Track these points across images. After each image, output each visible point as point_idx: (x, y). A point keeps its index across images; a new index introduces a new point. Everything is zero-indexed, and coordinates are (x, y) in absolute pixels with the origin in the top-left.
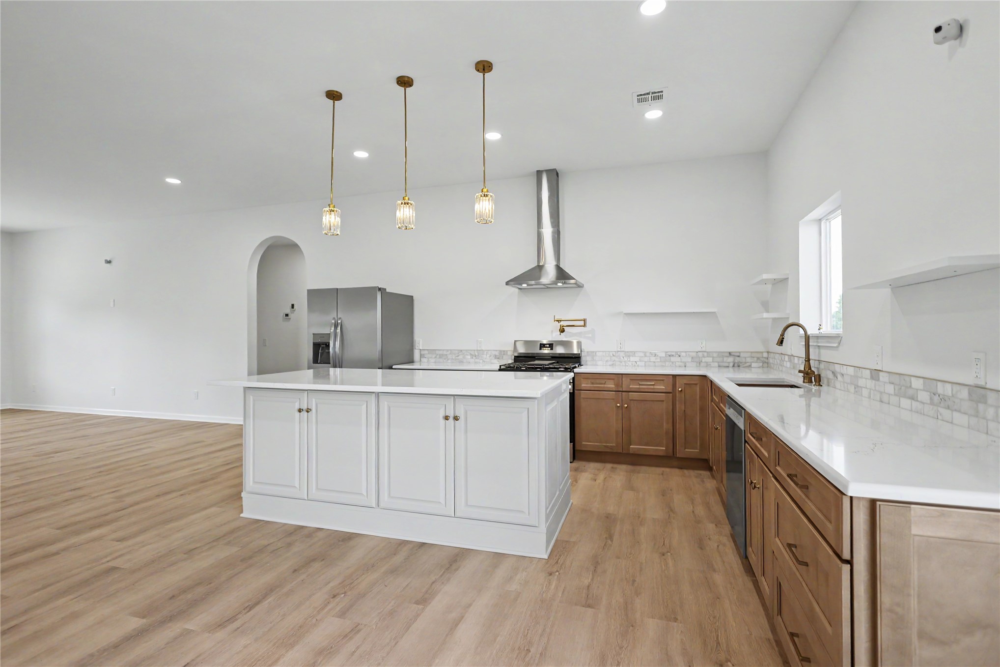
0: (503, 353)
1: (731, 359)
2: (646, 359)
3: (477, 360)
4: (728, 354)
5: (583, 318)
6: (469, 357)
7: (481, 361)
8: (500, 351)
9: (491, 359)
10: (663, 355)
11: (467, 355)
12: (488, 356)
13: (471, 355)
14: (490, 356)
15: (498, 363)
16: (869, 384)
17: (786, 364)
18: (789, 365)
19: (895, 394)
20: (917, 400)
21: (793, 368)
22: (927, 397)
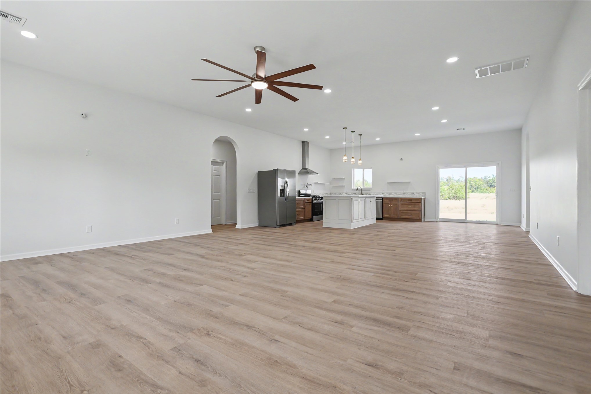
5: (311, 184)
8: (295, 192)
15: (295, 196)
16: (381, 195)
17: (343, 195)
18: (345, 195)
19: (388, 195)
20: (393, 195)
21: (348, 195)
22: (395, 195)
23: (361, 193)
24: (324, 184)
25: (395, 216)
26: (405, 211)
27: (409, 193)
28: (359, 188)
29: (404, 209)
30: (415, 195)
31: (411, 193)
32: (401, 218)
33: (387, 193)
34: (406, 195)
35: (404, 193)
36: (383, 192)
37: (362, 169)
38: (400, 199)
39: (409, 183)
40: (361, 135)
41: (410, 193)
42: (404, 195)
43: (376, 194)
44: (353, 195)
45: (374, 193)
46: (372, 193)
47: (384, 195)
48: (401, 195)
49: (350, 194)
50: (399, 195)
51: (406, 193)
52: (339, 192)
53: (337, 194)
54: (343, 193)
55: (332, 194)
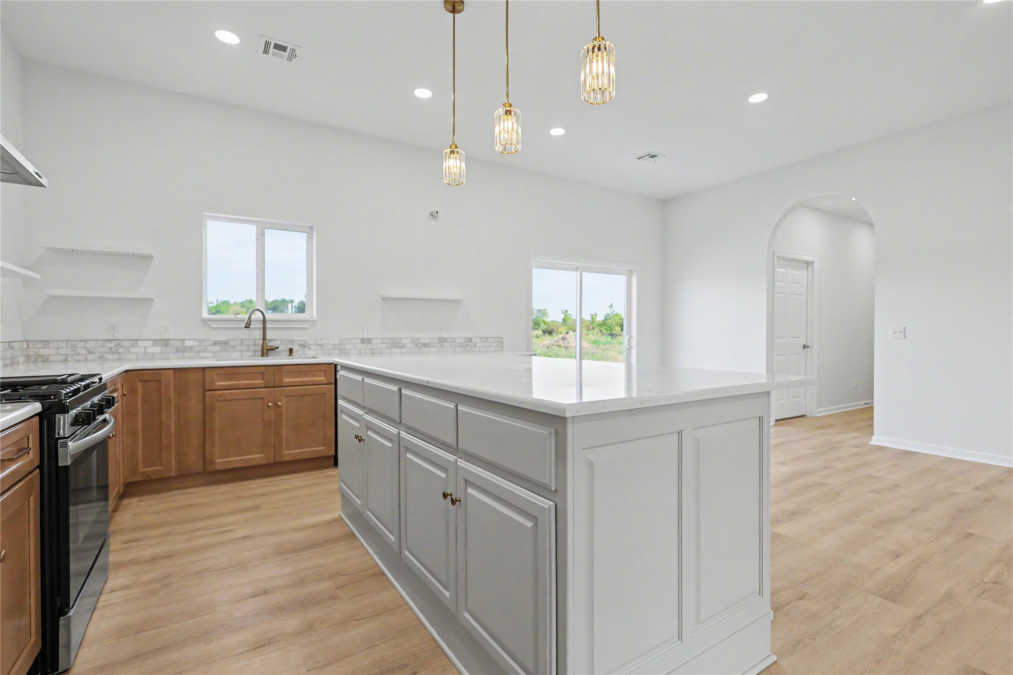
16: (359, 346)
17: (142, 350)
18: (158, 349)
19: (387, 348)
20: (406, 347)
21: (178, 351)
22: (413, 345)
23: (264, 339)
27: (457, 341)
28: (256, 316)
33: (383, 340)
34: (448, 345)
35: (443, 341)
39: (458, 302)
41: (462, 340)
42: (442, 346)
43: (334, 345)
44: (210, 349)
45: (325, 342)
46: (319, 342)
47: (369, 346)
48: (433, 347)
49: (191, 347)
50: (427, 347)
51: (449, 341)
52: (105, 338)
53: (90, 345)
54: (136, 340)
55: (42, 352)
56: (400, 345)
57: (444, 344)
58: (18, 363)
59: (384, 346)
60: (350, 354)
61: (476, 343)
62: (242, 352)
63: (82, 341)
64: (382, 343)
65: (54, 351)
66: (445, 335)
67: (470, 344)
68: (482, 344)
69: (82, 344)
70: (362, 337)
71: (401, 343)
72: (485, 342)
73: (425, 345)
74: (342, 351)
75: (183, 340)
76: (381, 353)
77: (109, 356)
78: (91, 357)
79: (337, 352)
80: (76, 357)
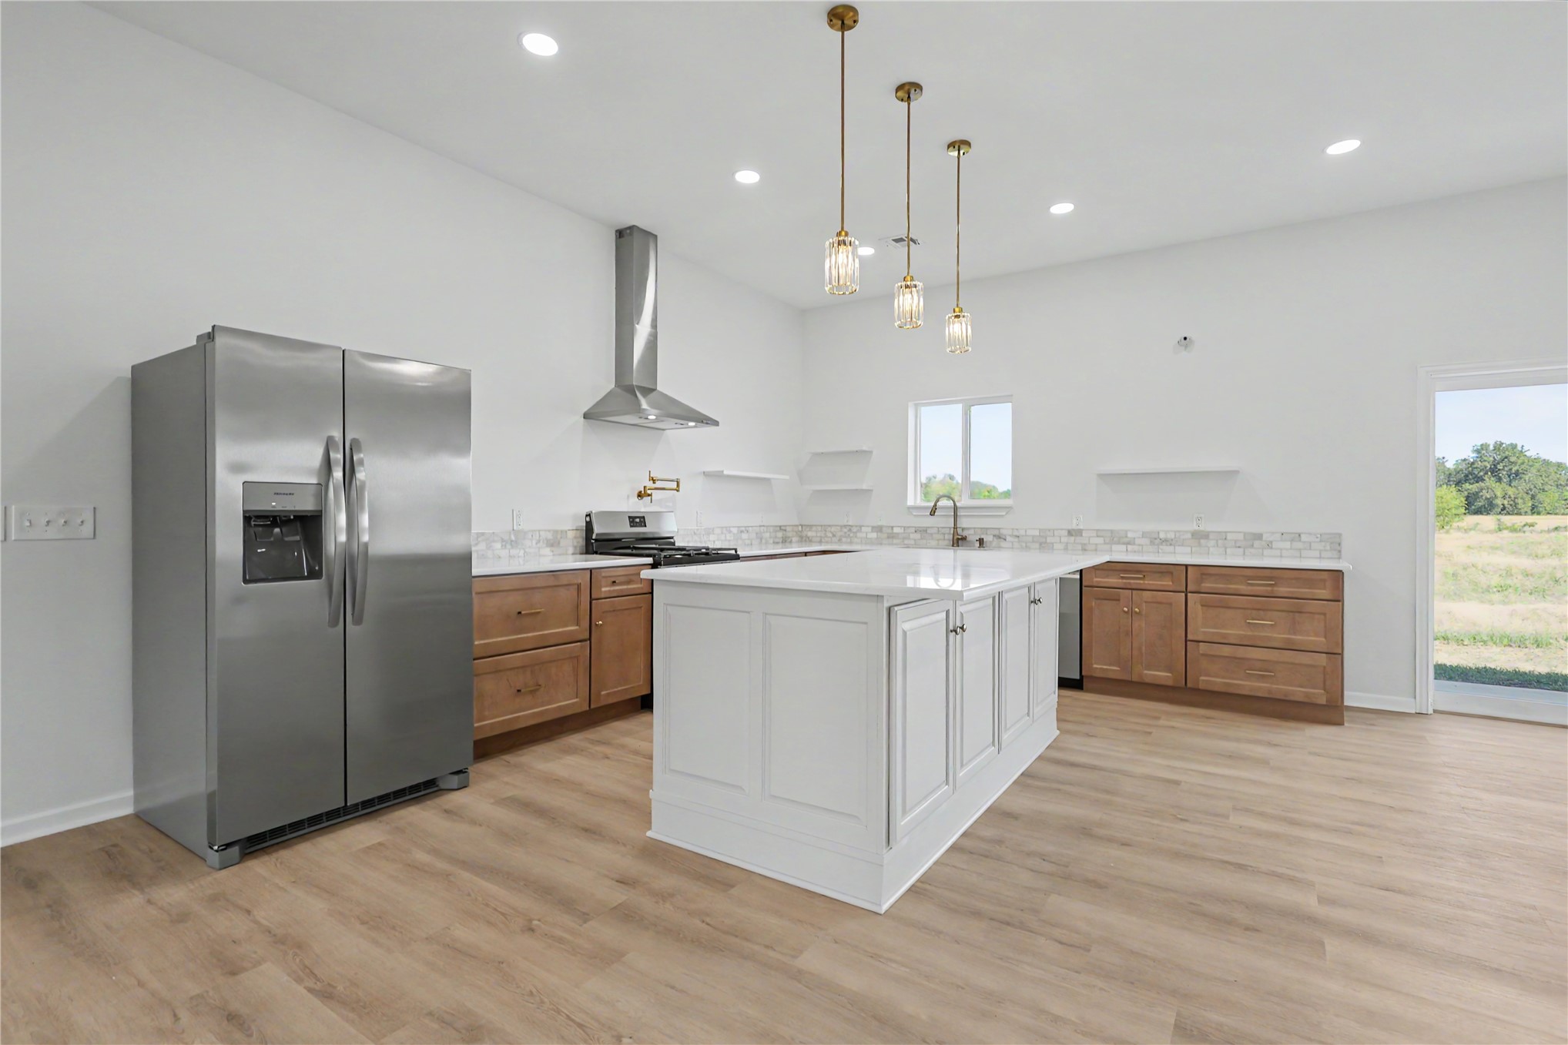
0: (559, 537)
1: (780, 534)
2: (723, 537)
3: (514, 552)
4: (778, 528)
5: (674, 478)
6: (498, 546)
7: (522, 553)
8: (556, 532)
9: (539, 548)
10: (735, 530)
11: (494, 541)
12: (534, 542)
13: (503, 540)
14: (538, 542)
15: (552, 554)
16: (1064, 540)
17: (864, 535)
18: (874, 535)
19: (1105, 543)
20: (1134, 544)
21: (888, 537)
22: (1146, 541)
23: (955, 528)
24: (768, 480)
25: (1162, 676)
26: (1226, 651)
27: (1229, 537)
28: (944, 502)
29: (1225, 636)
30: (1269, 545)
31: (1245, 534)
32: (1201, 686)
33: (1099, 533)
34: (1212, 543)
35: (1199, 536)
36: (1074, 527)
37: (960, 406)
38: (1189, 568)
39: (1231, 474)
40: (959, 145)
41: (1241, 537)
42: (1200, 545)
43: (1033, 536)
44: (912, 536)
45: (1022, 532)
46: (1016, 533)
47: (1079, 539)
48: (1182, 545)
49: (898, 534)
50: (1171, 545)
51: (1211, 537)
52: (842, 524)
53: (833, 529)
54: (861, 527)
55: (810, 534)
56: (1125, 540)
57: (1202, 541)
58: (791, 542)
59: (1100, 540)
60: (1053, 549)
61: (1271, 542)
62: (938, 540)
63: (829, 526)
64: (1097, 536)
65: (814, 534)
66: (1205, 527)
67: (1257, 543)
68: (1287, 545)
69: (829, 528)
70: (1070, 528)
71: (1127, 537)
72: (1292, 540)
73: (1165, 541)
74: (1043, 545)
75: (892, 527)
76: (1096, 550)
77: (844, 540)
78: (834, 539)
79: (1037, 545)
80: (826, 539)
